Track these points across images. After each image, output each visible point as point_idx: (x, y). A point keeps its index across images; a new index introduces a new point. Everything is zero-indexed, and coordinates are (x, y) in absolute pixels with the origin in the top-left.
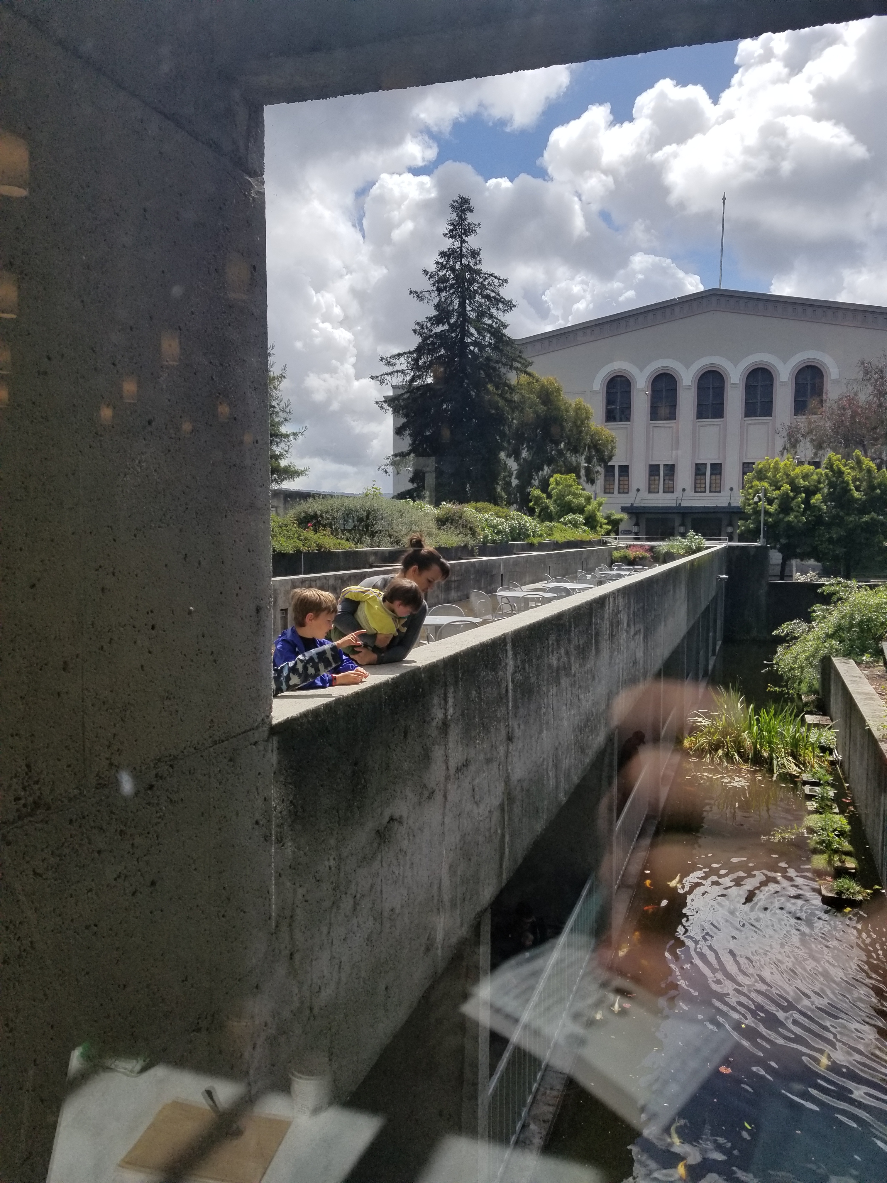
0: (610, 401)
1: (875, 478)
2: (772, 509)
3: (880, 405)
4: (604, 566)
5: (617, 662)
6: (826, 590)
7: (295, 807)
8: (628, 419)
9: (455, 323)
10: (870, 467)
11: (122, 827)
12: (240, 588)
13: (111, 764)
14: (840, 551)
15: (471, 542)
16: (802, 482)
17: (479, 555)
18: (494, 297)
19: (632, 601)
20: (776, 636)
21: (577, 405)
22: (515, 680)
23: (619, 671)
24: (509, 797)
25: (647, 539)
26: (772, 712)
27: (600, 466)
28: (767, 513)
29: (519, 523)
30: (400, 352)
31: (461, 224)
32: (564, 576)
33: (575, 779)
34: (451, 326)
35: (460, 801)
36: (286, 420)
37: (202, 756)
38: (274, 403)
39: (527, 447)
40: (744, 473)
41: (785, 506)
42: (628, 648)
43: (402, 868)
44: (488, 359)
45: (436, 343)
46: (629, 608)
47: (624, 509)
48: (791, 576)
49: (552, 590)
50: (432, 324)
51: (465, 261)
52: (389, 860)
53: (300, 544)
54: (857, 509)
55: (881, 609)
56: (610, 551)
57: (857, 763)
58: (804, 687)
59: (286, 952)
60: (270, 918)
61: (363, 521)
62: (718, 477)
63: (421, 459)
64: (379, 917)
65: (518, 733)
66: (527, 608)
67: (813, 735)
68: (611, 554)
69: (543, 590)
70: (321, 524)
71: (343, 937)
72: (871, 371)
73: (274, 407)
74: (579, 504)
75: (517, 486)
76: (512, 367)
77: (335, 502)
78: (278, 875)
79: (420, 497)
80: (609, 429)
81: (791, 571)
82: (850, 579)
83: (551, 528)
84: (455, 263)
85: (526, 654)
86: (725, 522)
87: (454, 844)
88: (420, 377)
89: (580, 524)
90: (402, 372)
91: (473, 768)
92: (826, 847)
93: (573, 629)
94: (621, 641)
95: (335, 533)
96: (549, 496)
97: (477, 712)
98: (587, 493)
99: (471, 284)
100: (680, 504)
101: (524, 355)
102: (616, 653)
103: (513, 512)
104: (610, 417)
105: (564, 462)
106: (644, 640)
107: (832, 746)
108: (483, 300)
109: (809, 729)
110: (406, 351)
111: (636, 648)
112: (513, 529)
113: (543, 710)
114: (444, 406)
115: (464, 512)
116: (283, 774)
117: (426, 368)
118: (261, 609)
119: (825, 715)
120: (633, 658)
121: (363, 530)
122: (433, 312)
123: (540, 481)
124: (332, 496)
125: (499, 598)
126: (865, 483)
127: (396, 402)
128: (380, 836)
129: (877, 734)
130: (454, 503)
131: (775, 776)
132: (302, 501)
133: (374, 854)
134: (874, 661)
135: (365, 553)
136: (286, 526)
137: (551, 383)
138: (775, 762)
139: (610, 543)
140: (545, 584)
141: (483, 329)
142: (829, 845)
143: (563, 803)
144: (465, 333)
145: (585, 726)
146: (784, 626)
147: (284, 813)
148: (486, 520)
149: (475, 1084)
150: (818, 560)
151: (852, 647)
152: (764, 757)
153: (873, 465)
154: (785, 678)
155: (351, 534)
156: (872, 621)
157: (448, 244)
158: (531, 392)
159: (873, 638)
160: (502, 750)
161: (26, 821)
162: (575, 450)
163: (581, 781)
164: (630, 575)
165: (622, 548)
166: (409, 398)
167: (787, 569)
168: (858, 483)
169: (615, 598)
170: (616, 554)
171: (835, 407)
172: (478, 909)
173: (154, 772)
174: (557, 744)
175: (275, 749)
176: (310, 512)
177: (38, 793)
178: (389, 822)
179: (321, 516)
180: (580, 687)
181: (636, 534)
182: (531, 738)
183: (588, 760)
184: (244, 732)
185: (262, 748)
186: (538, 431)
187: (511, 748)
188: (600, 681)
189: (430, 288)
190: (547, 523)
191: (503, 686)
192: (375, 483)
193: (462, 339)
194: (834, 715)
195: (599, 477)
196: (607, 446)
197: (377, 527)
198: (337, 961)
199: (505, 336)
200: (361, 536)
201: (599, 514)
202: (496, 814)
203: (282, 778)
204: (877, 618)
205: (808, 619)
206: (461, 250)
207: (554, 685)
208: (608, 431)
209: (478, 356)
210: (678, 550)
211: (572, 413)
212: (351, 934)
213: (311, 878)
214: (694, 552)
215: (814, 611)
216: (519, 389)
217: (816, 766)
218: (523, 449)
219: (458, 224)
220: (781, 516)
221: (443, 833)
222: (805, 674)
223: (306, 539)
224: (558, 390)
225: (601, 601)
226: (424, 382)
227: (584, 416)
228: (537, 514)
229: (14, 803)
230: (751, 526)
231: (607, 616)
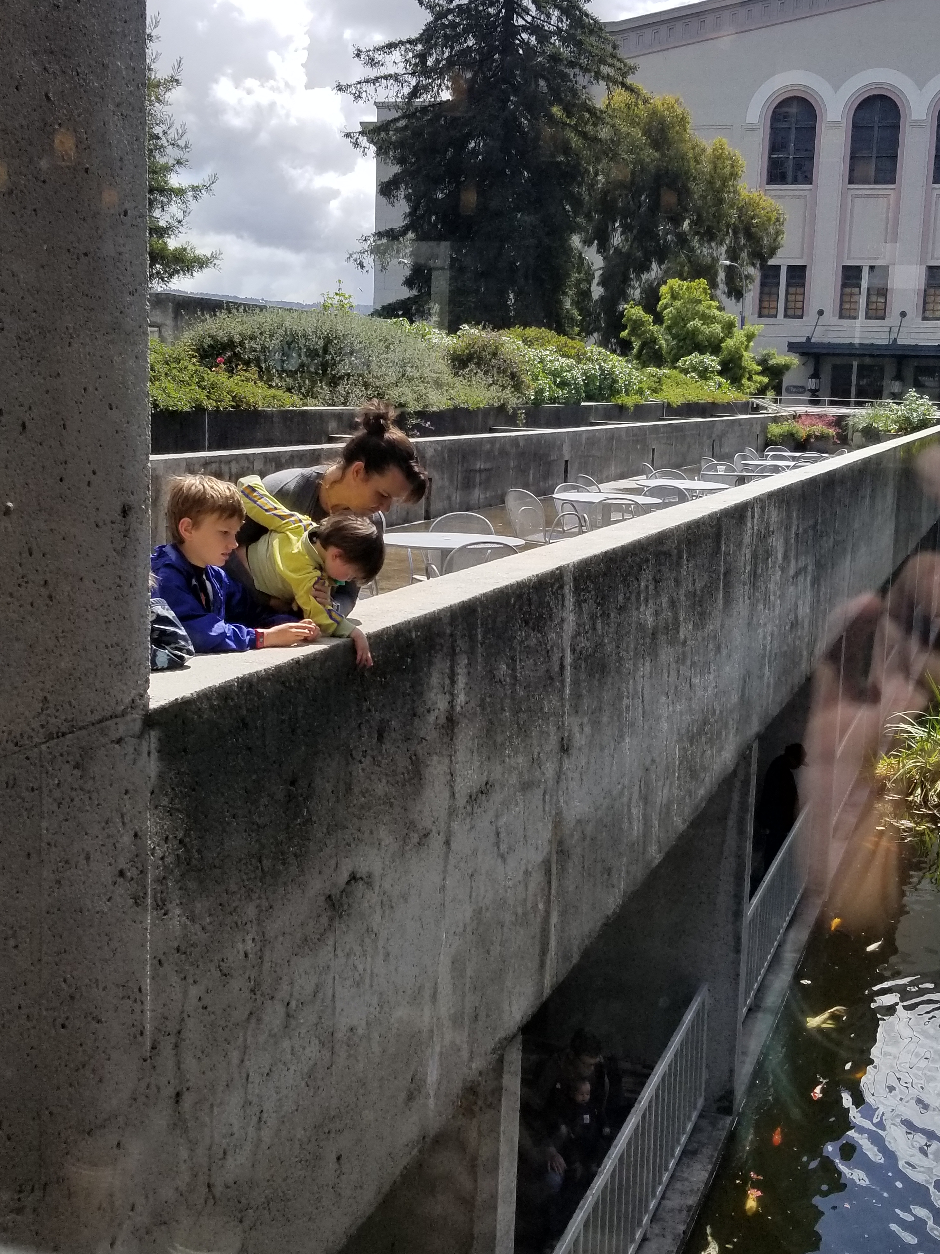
0: (776, 145)
4: (749, 450)
5: (761, 622)
7: (187, 851)
8: (808, 180)
12: (94, 473)
15: (513, 401)
17: (526, 425)
19: (795, 514)
21: (715, 150)
22: (578, 648)
23: (765, 638)
24: (561, 850)
25: (833, 403)
27: (754, 265)
29: (601, 369)
30: (393, 40)
32: (678, 467)
33: (679, 823)
35: (475, 851)
36: (179, 163)
37: (27, 758)
38: (157, 130)
39: (621, 225)
42: (782, 597)
43: (369, 959)
44: (555, 58)
45: (458, 25)
46: (788, 528)
47: (792, 347)
49: (654, 492)
52: (348, 947)
53: (202, 396)
56: (764, 424)
59: (169, 1091)
60: (142, 1034)
61: (318, 356)
63: (425, 246)
64: (328, 1040)
65: (579, 740)
66: (607, 522)
68: (765, 429)
69: (637, 491)
70: (240, 359)
71: (266, 1071)
73: (157, 137)
74: (712, 336)
75: (602, 298)
76: (598, 76)
77: (267, 320)
78: (156, 962)
79: (424, 314)
80: (774, 197)
83: (659, 378)
85: (598, 604)
87: (461, 925)
88: (427, 88)
89: (712, 372)
90: (395, 77)
91: (497, 797)
93: (685, 562)
94: (772, 586)
95: (265, 375)
96: (658, 319)
97: (507, 701)
98: (727, 316)
100: (895, 340)
101: (620, 53)
102: (761, 606)
103: (592, 348)
104: (776, 174)
105: (689, 258)
106: (812, 584)
110: (404, 39)
111: (798, 598)
112: (589, 378)
113: (625, 702)
114: (472, 145)
115: (502, 345)
116: (166, 794)
117: (438, 72)
118: (130, 508)
120: (792, 617)
121: (317, 373)
123: (643, 291)
124: (261, 308)
125: (558, 504)
127: (383, 134)
128: (334, 905)
130: (484, 328)
132: (207, 316)
133: (322, 935)
135: (320, 415)
136: (177, 360)
137: (670, 108)
139: (766, 408)
140: (643, 481)
143: (657, 862)
144: (513, 7)
145: (699, 733)
147: (168, 860)
148: (542, 361)
155: (295, 380)
158: (633, 124)
160: (550, 768)
162: (709, 236)
163: (688, 827)
164: (795, 467)
165: (786, 419)
166: (406, 126)
169: (762, 508)
170: (775, 430)
172: (501, 1034)
174: (648, 762)
175: (154, 751)
176: (222, 336)
178: (348, 883)
179: (242, 344)
180: (693, 664)
181: (814, 392)
182: (602, 749)
183: (702, 792)
184: (100, 721)
185: (130, 750)
186: (643, 197)
187: (566, 765)
188: (729, 656)
190: (651, 369)
191: (556, 658)
192: (342, 286)
193: (509, 18)
195: (750, 287)
196: (766, 229)
197: (343, 368)
198: (256, 1109)
199: (587, 15)
200: (314, 383)
201: (747, 356)
202: (537, 877)
203: (165, 801)
207: (648, 658)
208: (771, 201)
209: (535, 52)
210: (885, 424)
211: (706, 166)
212: (280, 1065)
213: (213, 969)
214: (916, 429)
216: (610, 117)
218: (615, 230)
221: (443, 905)
223: (213, 386)
224: (682, 121)
225: (738, 513)
226: (436, 97)
227: (727, 170)
228: (635, 352)
231: (747, 540)
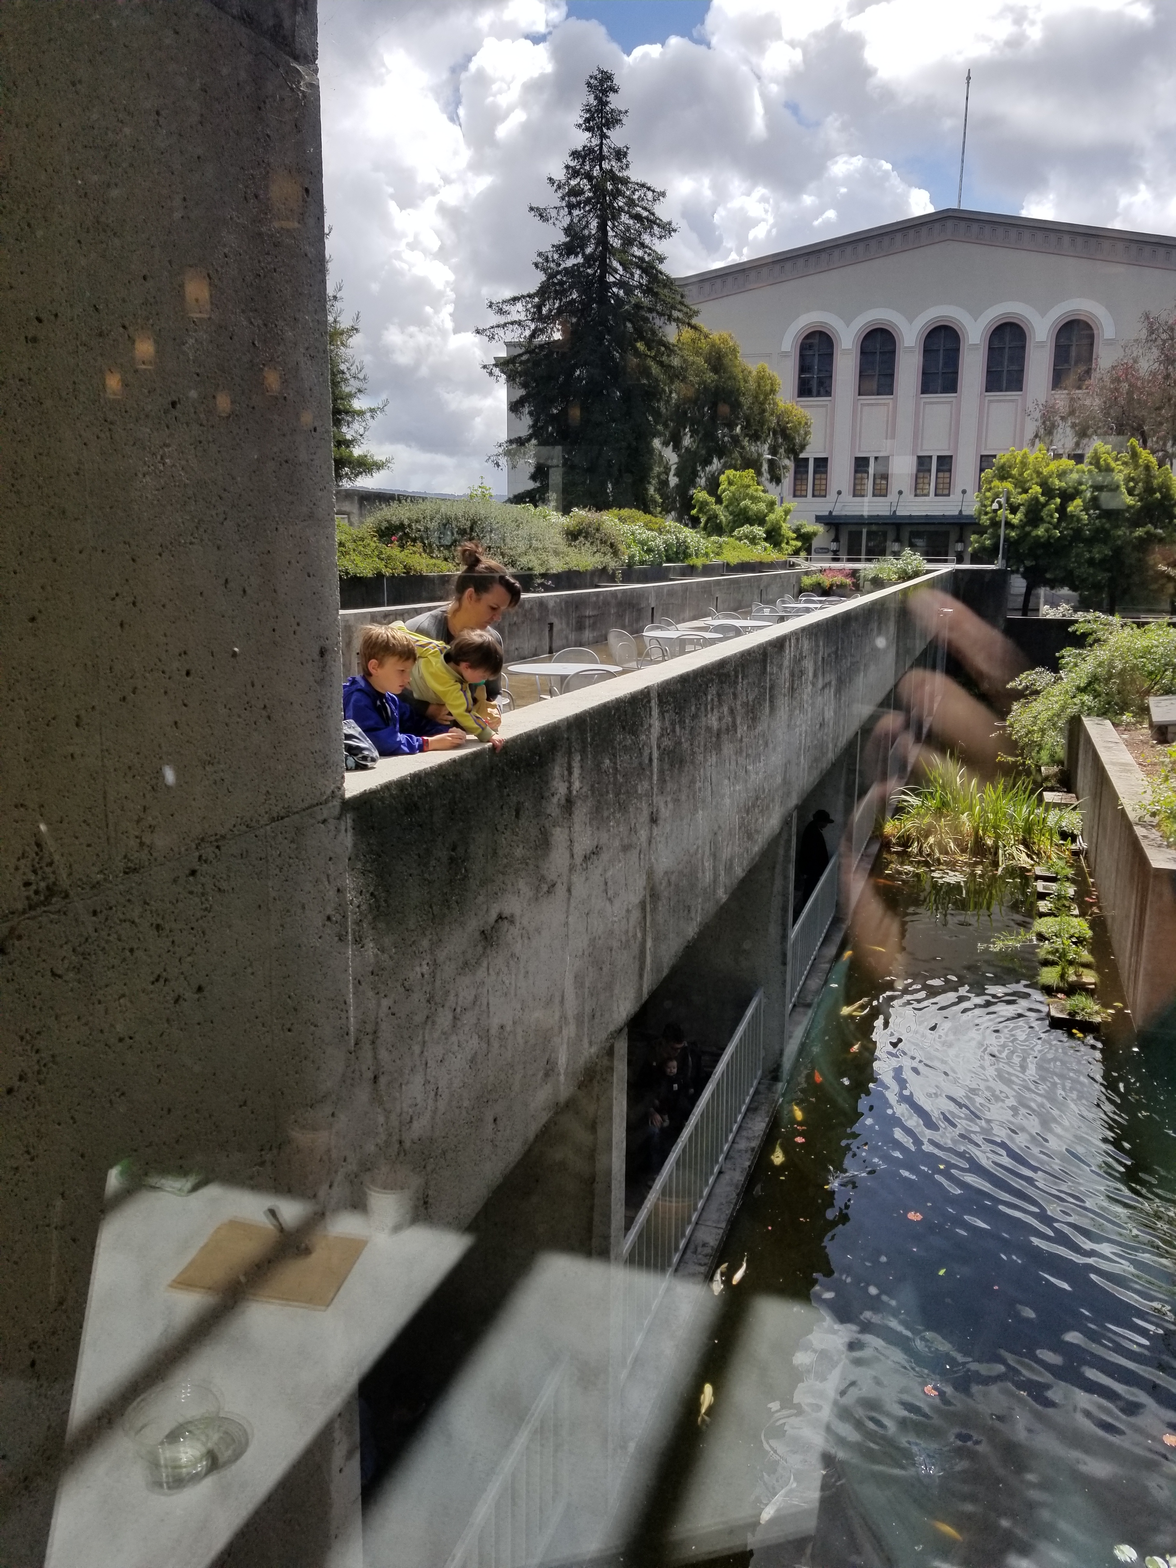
0: (804, 368)
1: (1155, 477)
2: (1016, 519)
3: (1167, 377)
4: (788, 597)
5: (798, 723)
6: (1080, 628)
7: (377, 901)
8: (828, 393)
9: (592, 255)
10: (1149, 461)
11: (160, 921)
12: (298, 624)
13: (142, 844)
14: (1102, 577)
15: (612, 564)
16: (1057, 482)
17: (622, 582)
18: (647, 218)
19: (822, 642)
20: (1012, 689)
21: (759, 372)
22: (662, 747)
23: (800, 735)
24: (653, 894)
25: (849, 560)
26: (1001, 787)
27: (789, 458)
28: (1009, 525)
29: (677, 538)
30: (516, 294)
31: (602, 110)
32: (735, 610)
33: (739, 872)
34: (588, 258)
35: (589, 896)
36: (360, 391)
37: (256, 836)
38: (343, 367)
39: (690, 431)
40: (982, 470)
41: (1034, 513)
42: (813, 705)
43: (513, 976)
44: (638, 306)
45: (565, 282)
46: (816, 653)
47: (819, 519)
48: (1038, 610)
49: (717, 629)
50: (561, 255)
51: (606, 165)
52: (497, 967)
53: (381, 565)
54: (1128, 519)
55: (1150, 653)
56: (798, 578)
57: (1106, 852)
58: (1045, 756)
59: (370, 1075)
60: (347, 1034)
62: (947, 475)
63: (545, 450)
64: (485, 1036)
65: (665, 813)
66: (683, 652)
67: (1052, 818)
68: (799, 581)
69: (705, 629)
70: (409, 537)
71: (440, 1059)
72: (1157, 329)
73: (343, 373)
74: (759, 511)
75: (677, 486)
76: (670, 318)
77: (428, 508)
78: (356, 982)
79: (545, 501)
80: (802, 407)
81: (1038, 604)
82: (1112, 614)
83: (720, 544)
84: (592, 168)
85: (677, 713)
86: (953, 536)
87: (581, 950)
88: (542, 331)
89: (759, 539)
90: (519, 323)
91: (605, 856)
92: (1058, 959)
93: (740, 680)
94: (805, 697)
95: (428, 549)
96: (719, 501)
97: (611, 786)
98: (769, 497)
99: (615, 198)
100: (895, 512)
101: (687, 301)
102: (797, 712)
103: (670, 522)
104: (804, 390)
105: (741, 454)
106: (835, 695)
107: (1075, 832)
108: (631, 222)
109: (1046, 810)
110: (525, 293)
111: (825, 705)
112: (668, 546)
113: (698, 785)
114: (578, 373)
115: (603, 522)
116: (360, 860)
117: (551, 318)
118: (326, 651)
119: (1069, 791)
120: (820, 719)
122: (563, 239)
123: (707, 479)
124: (424, 499)
125: (647, 640)
126: (1140, 484)
127: (511, 366)
128: (486, 938)
129: (1132, 816)
130: (589, 510)
131: (1000, 869)
132: (384, 506)
133: (478, 959)
134: (1138, 722)
136: (362, 539)
137: (725, 341)
138: (1000, 852)
139: (800, 565)
140: (709, 621)
141: (631, 262)
142: (1063, 955)
143: (724, 900)
144: (606, 268)
145: (754, 806)
146: (1023, 676)
147: (363, 907)
148: (633, 534)
149: (606, 1237)
150: (1074, 588)
151: (1109, 703)
152: (987, 845)
153: (1153, 460)
154: (1021, 744)
156: (1139, 669)
157: (582, 139)
158: (697, 353)
159: (1138, 692)
160: (643, 834)
161: (39, 910)
162: (756, 437)
163: (747, 874)
164: (821, 608)
165: (815, 572)
166: (528, 361)
167: (1032, 599)
168: (1132, 484)
169: (797, 639)
170: (807, 581)
171: (1107, 379)
172: (612, 1028)
173: (197, 854)
174: (716, 828)
175: (349, 829)
176: (395, 520)
177: (52, 879)
178: (496, 921)
179: (410, 526)
180: (748, 756)
181: (835, 552)
182: (682, 820)
183: (756, 849)
184: (309, 808)
185: (332, 828)
186: (706, 409)
187: (655, 833)
188: (774, 749)
189: (558, 203)
190: (714, 538)
191: (646, 754)
192: (483, 481)
193: (602, 277)
194: (1080, 792)
195: (787, 474)
196: (798, 431)
198: (433, 1087)
199: (661, 273)
201: (785, 526)
202: (636, 914)
203: (359, 865)
204: (1144, 666)
205: (1055, 666)
206: (601, 149)
207: (714, 752)
208: (800, 409)
209: (623, 302)
210: (888, 575)
211: (752, 385)
212: (450, 1054)
213: (398, 986)
214: (910, 578)
215: (1063, 657)
216: (680, 349)
217: (1054, 857)
218: (685, 434)
219: (596, 111)
220: (1028, 529)
221: (567, 936)
222: (1046, 738)
223: (389, 558)
224: (734, 351)
225: (779, 644)
226: (550, 338)
227: (768, 388)
228: (702, 525)
229: (23, 889)
230: (988, 542)
231: (786, 663)
